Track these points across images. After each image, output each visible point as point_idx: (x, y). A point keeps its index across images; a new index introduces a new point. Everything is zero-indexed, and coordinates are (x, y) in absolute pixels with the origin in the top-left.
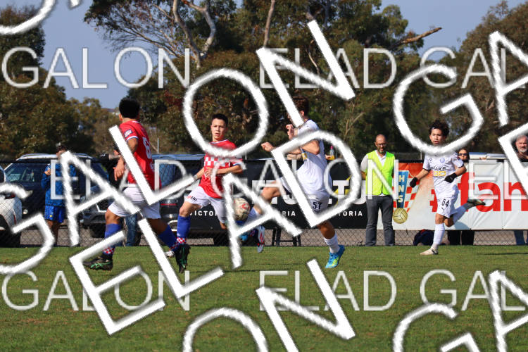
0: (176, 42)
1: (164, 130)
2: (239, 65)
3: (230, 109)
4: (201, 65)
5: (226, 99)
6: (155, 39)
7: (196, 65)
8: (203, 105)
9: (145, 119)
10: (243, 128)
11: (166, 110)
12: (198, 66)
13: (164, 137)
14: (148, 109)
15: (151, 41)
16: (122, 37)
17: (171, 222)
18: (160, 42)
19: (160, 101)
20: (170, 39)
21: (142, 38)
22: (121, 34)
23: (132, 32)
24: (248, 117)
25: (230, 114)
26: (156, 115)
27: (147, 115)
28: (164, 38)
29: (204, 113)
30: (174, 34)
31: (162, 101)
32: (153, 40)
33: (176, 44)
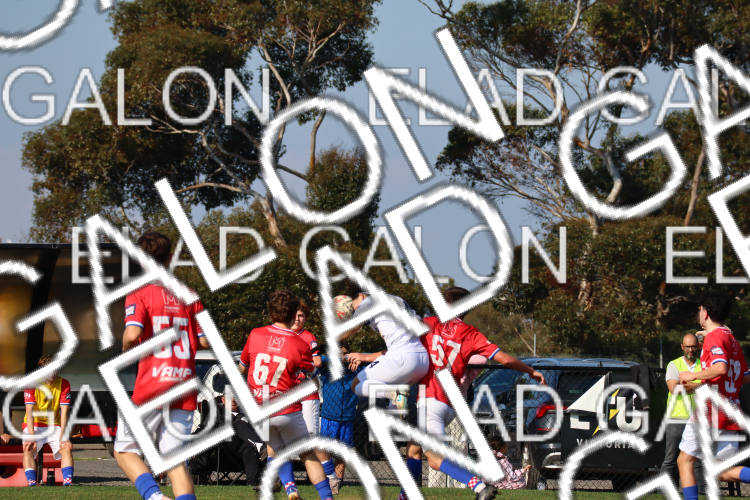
0: (565, 198)
1: (544, 323)
2: (655, 231)
3: (639, 296)
4: (599, 231)
5: (633, 280)
6: (534, 194)
7: (592, 231)
8: (600, 289)
9: (518, 307)
10: (658, 323)
11: (547, 294)
12: (595, 233)
13: (543, 333)
14: (522, 293)
15: (529, 198)
16: (488, 190)
17: (552, 454)
18: (541, 198)
19: (539, 282)
20: (556, 195)
21: (515, 193)
22: (486, 186)
23: (501, 184)
24: (664, 308)
25: (639, 302)
26: (533, 302)
27: (521, 300)
28: (546, 192)
29: (601, 300)
30: (561, 188)
31: (542, 282)
32: (531, 195)
33: (563, 201)
